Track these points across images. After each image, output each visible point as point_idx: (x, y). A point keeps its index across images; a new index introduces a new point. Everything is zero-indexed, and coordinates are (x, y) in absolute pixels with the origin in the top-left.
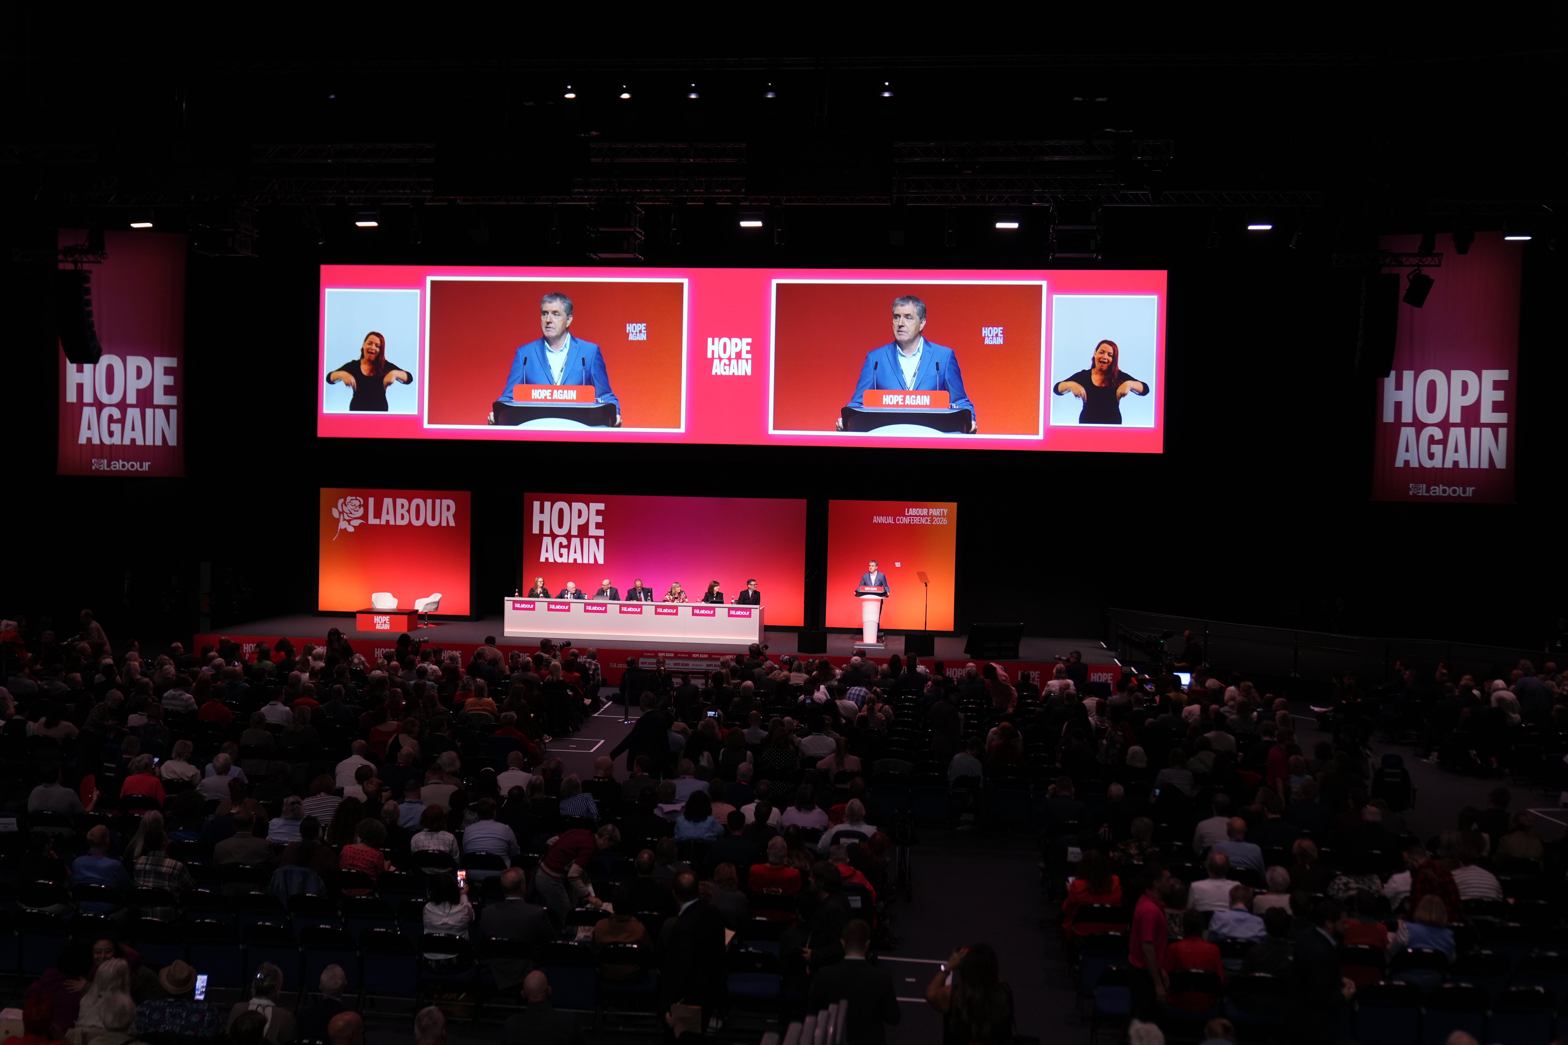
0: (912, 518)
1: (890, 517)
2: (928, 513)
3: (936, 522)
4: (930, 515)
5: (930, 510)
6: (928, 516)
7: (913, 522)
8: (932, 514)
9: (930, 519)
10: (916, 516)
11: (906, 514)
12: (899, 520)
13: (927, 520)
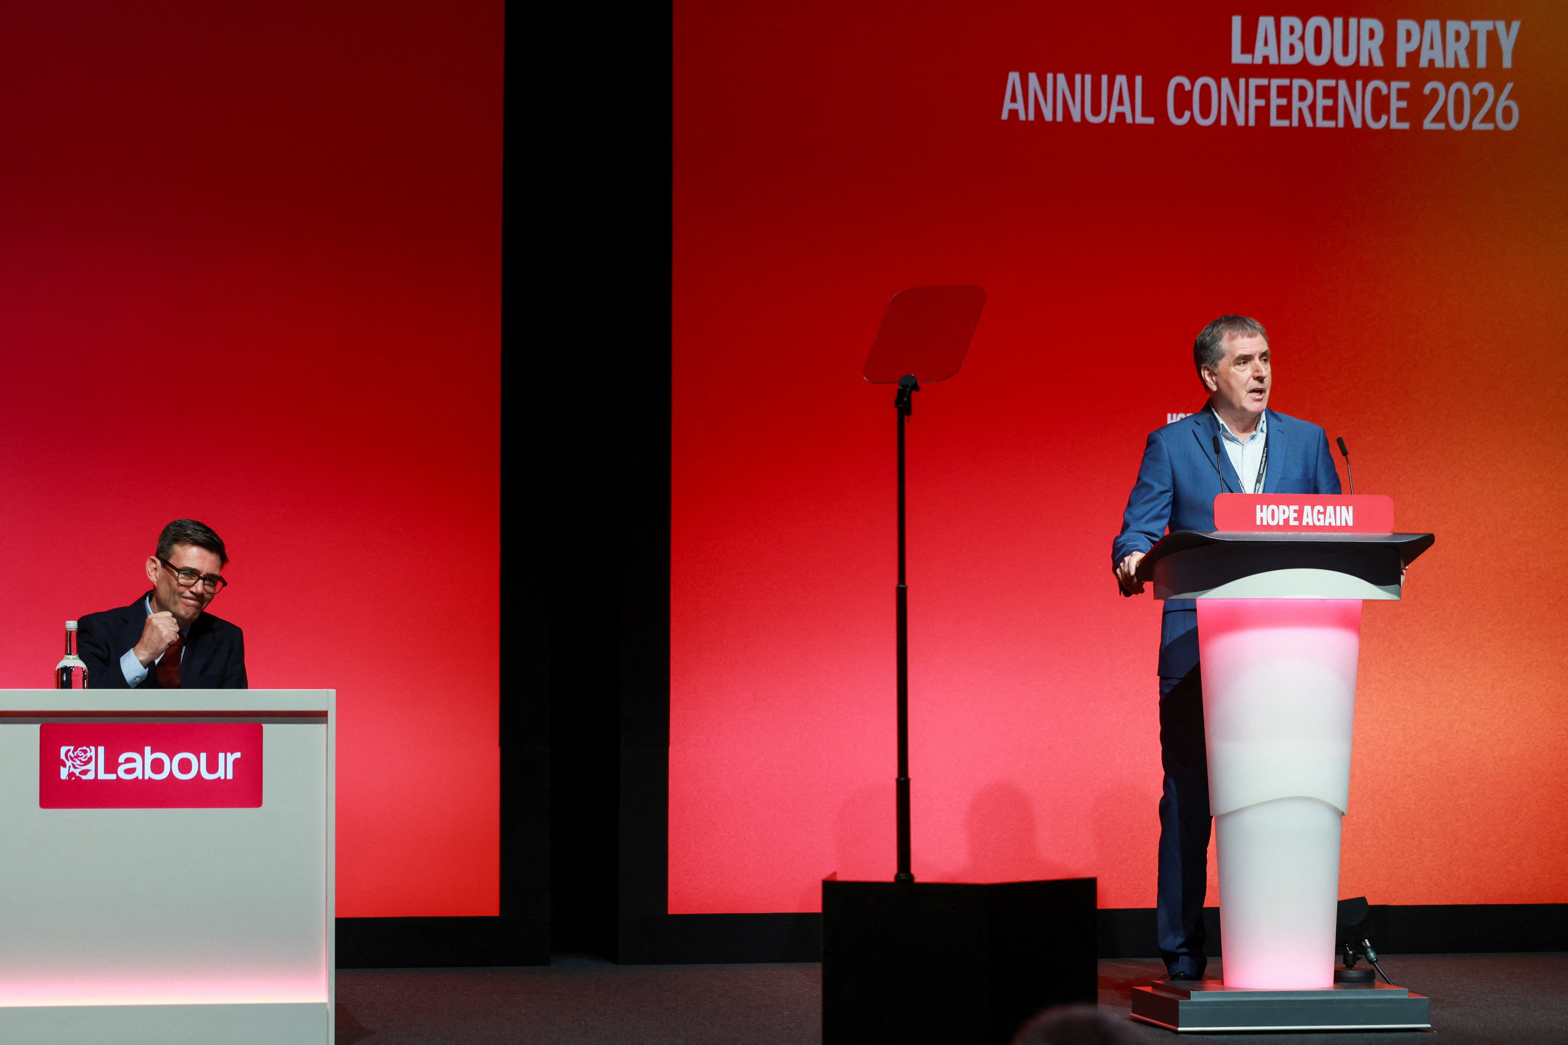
0: (1275, 83)
1: (1121, 80)
2: (1389, 47)
3: (1441, 116)
4: (1401, 62)
5: (1403, 25)
6: (1389, 72)
7: (1284, 112)
8: (1413, 57)
9: (1402, 94)
10: (1304, 69)
11: (1238, 57)
12: (1183, 100)
13: (1380, 104)
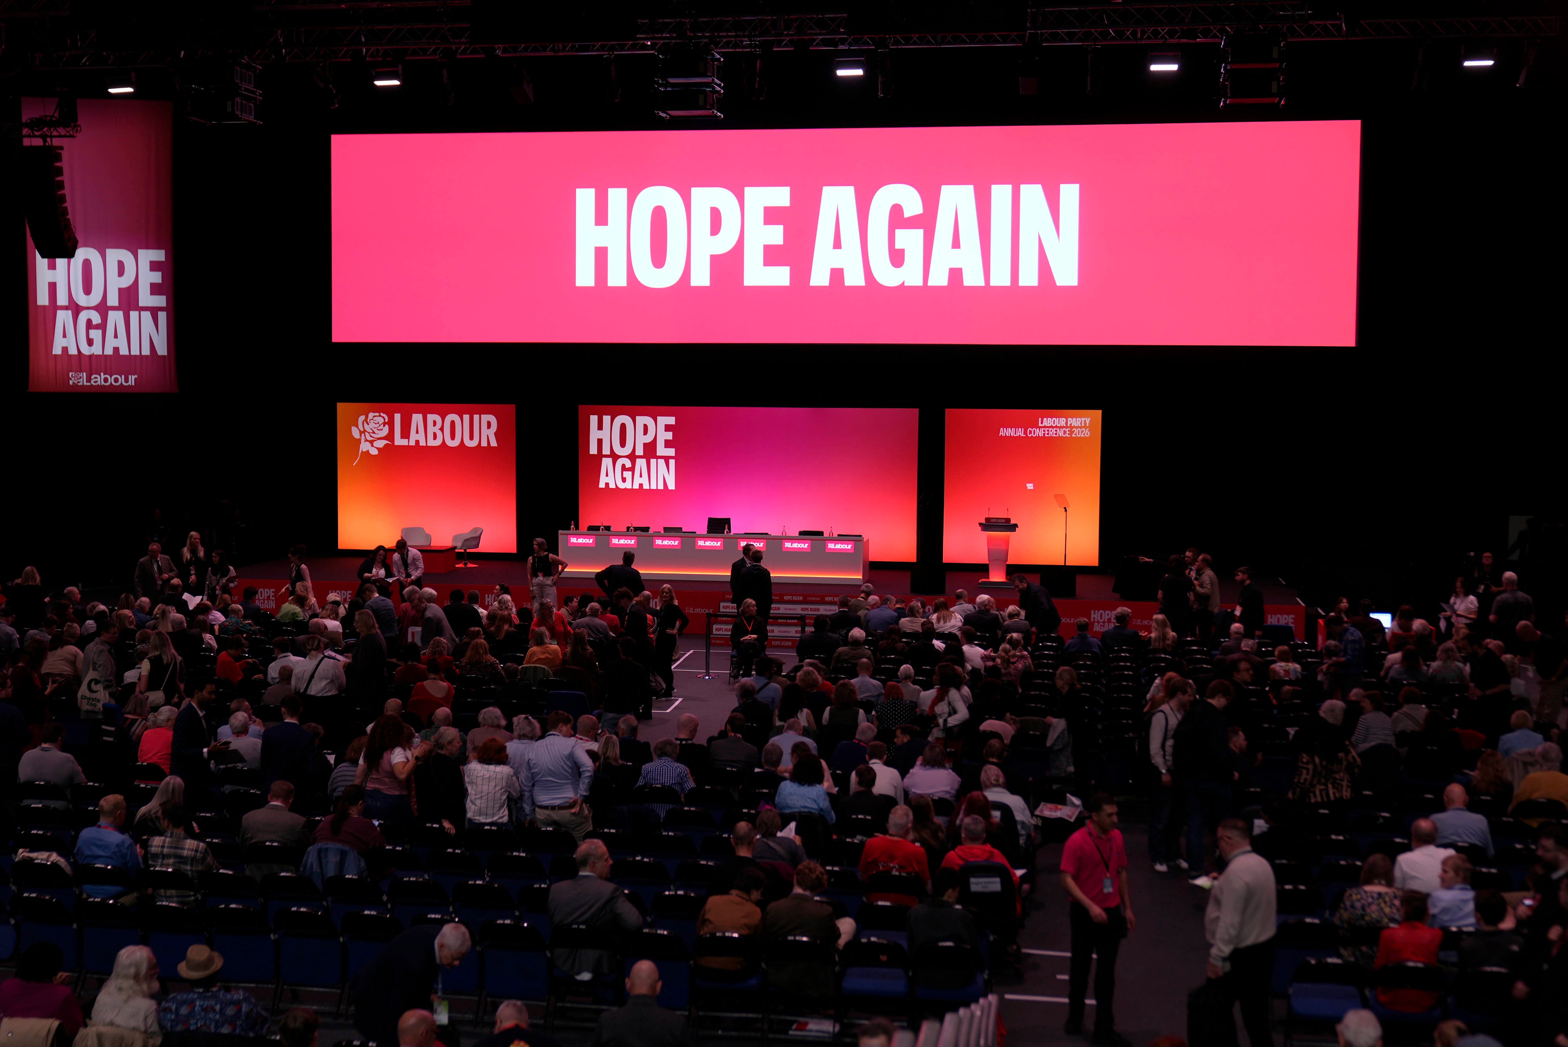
0: (1046, 429)
1: (1020, 429)
2: (1066, 423)
3: (1076, 434)
4: (1069, 425)
5: (1069, 419)
6: (1066, 427)
7: (1048, 434)
8: (1071, 424)
9: (1069, 431)
10: (1052, 427)
11: (1040, 425)
12: (1030, 432)
13: (1065, 432)
